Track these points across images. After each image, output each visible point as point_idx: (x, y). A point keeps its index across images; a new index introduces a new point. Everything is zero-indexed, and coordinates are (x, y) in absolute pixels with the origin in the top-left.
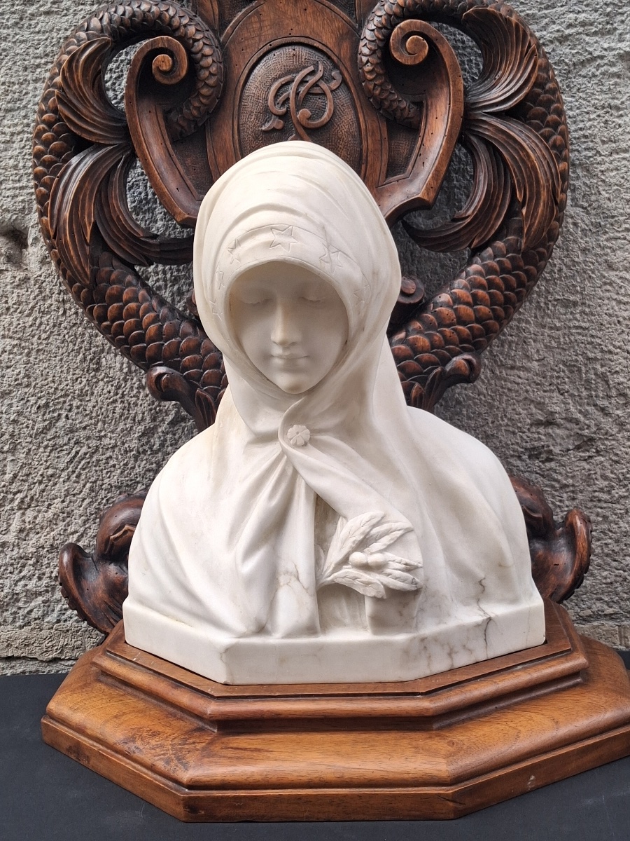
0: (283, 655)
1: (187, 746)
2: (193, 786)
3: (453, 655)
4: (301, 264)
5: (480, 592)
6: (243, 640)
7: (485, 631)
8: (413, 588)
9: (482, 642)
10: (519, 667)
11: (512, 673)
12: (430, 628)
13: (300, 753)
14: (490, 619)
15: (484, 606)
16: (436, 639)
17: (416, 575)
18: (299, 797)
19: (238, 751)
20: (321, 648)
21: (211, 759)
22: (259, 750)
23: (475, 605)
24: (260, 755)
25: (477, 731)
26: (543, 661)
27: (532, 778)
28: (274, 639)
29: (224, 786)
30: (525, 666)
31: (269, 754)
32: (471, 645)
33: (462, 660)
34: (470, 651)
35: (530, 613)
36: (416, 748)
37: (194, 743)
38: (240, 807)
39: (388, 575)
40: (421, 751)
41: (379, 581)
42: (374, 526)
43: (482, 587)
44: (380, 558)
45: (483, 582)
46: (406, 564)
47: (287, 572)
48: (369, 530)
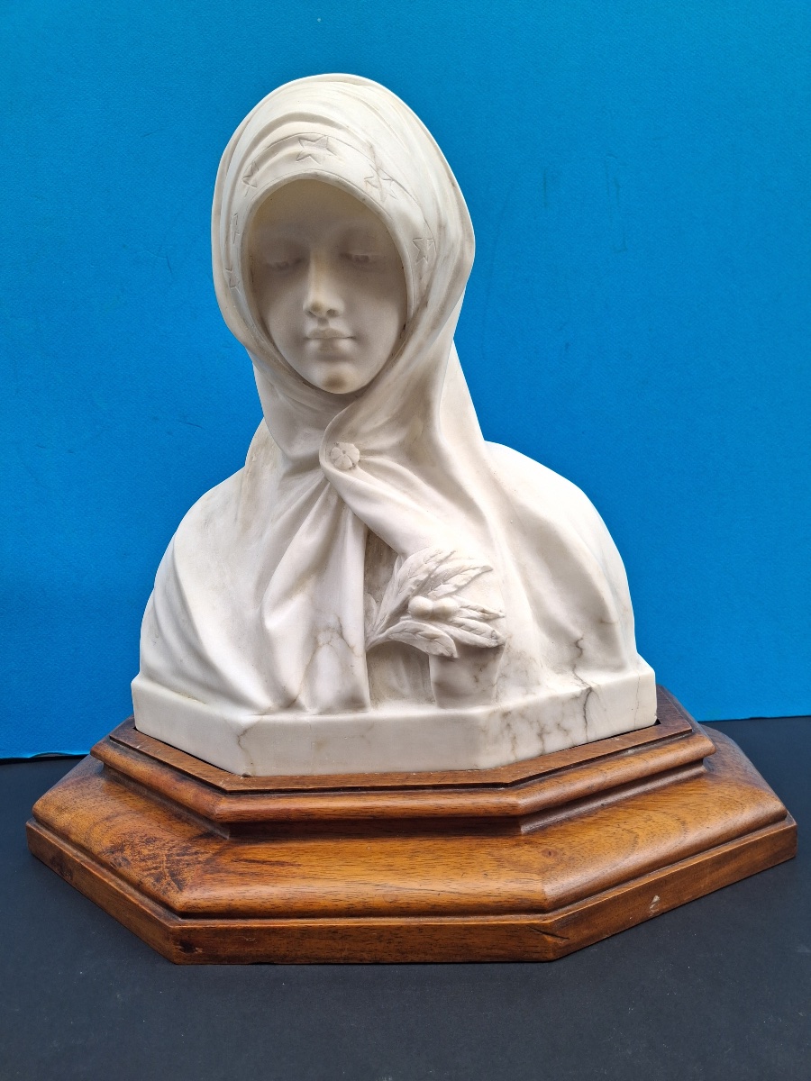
0: (320, 737)
1: (186, 858)
2: (189, 913)
3: (545, 737)
4: (339, 182)
5: (576, 656)
6: (267, 718)
7: (585, 705)
8: (493, 643)
9: (580, 719)
10: (630, 752)
11: (622, 758)
12: (513, 699)
13: (338, 868)
14: (590, 690)
15: (582, 674)
16: (523, 714)
17: (496, 627)
18: (334, 931)
19: (254, 865)
20: (371, 726)
21: (215, 876)
22: (282, 864)
23: (571, 672)
24: (283, 870)
25: (580, 836)
26: (659, 744)
27: (656, 898)
28: (308, 716)
29: (231, 913)
30: (637, 750)
31: (294, 869)
32: (567, 723)
33: (556, 742)
34: (566, 732)
35: (638, 685)
36: (498, 860)
37: (196, 853)
38: (251, 944)
39: (460, 625)
40: (507, 865)
41: (448, 633)
42: (441, 562)
43: (578, 650)
44: (449, 603)
45: (580, 643)
46: (483, 611)
47: (328, 628)
48: (434, 567)
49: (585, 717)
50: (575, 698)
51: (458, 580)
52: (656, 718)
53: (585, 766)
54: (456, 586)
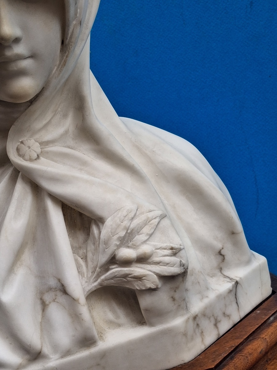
3: (218, 325)
5: (221, 261)
7: (236, 294)
8: (181, 270)
12: (196, 305)
14: (237, 283)
15: (227, 272)
16: (204, 314)
17: (181, 257)
23: (220, 273)
32: (228, 311)
33: (224, 326)
34: (229, 316)
39: (158, 263)
41: (151, 271)
42: (132, 219)
43: (221, 257)
44: (146, 249)
45: (223, 252)
46: (172, 249)
47: (50, 289)
48: (129, 225)
49: (237, 303)
50: (230, 291)
51: (147, 230)
52: (271, 289)
53: (251, 338)
54: (147, 234)
